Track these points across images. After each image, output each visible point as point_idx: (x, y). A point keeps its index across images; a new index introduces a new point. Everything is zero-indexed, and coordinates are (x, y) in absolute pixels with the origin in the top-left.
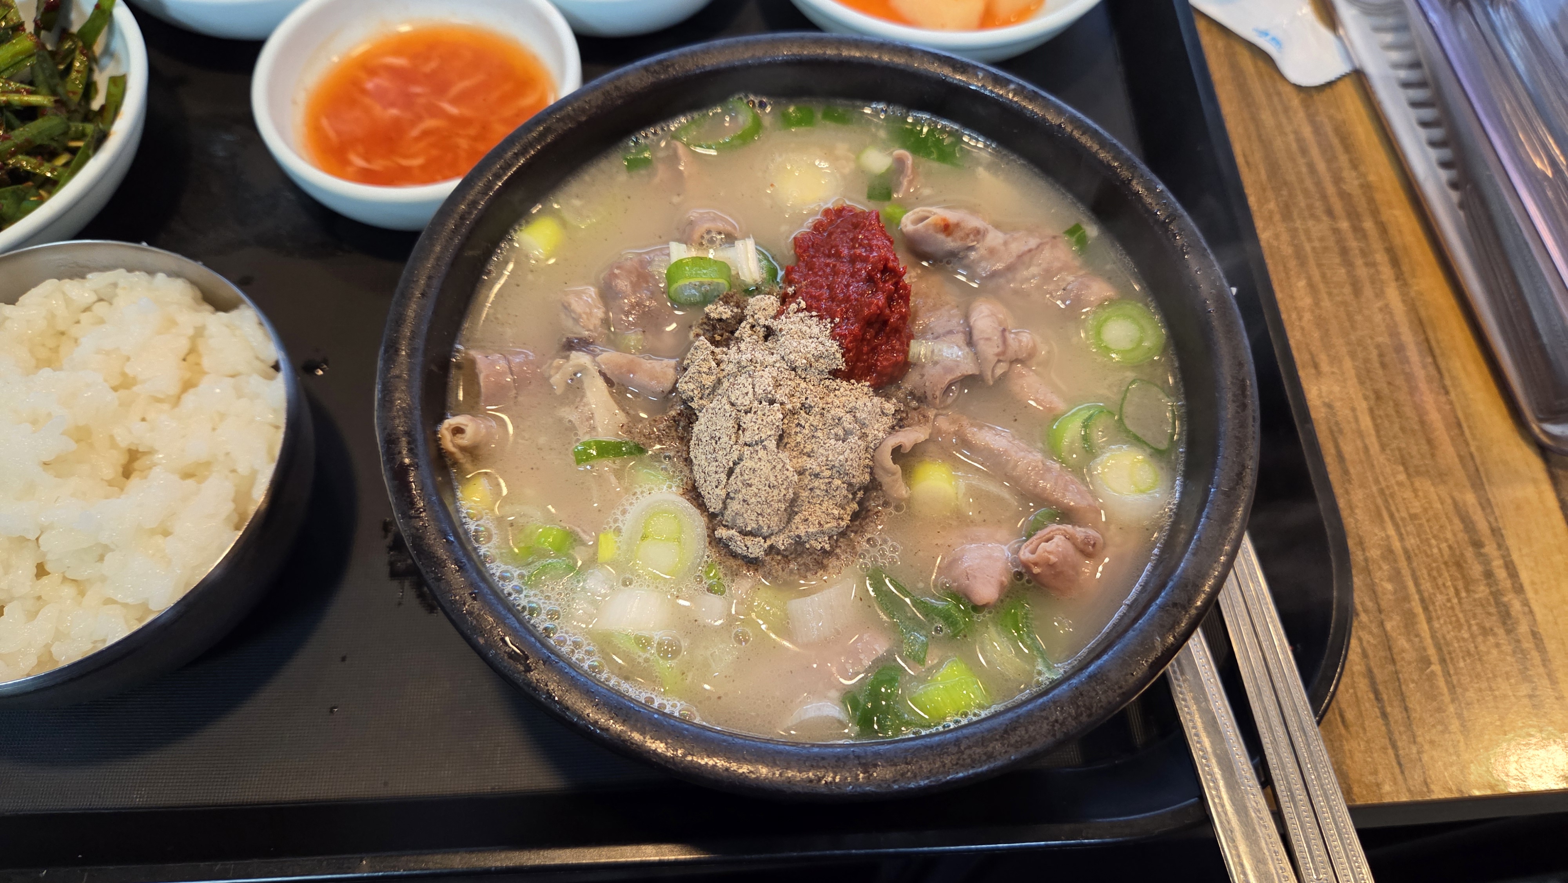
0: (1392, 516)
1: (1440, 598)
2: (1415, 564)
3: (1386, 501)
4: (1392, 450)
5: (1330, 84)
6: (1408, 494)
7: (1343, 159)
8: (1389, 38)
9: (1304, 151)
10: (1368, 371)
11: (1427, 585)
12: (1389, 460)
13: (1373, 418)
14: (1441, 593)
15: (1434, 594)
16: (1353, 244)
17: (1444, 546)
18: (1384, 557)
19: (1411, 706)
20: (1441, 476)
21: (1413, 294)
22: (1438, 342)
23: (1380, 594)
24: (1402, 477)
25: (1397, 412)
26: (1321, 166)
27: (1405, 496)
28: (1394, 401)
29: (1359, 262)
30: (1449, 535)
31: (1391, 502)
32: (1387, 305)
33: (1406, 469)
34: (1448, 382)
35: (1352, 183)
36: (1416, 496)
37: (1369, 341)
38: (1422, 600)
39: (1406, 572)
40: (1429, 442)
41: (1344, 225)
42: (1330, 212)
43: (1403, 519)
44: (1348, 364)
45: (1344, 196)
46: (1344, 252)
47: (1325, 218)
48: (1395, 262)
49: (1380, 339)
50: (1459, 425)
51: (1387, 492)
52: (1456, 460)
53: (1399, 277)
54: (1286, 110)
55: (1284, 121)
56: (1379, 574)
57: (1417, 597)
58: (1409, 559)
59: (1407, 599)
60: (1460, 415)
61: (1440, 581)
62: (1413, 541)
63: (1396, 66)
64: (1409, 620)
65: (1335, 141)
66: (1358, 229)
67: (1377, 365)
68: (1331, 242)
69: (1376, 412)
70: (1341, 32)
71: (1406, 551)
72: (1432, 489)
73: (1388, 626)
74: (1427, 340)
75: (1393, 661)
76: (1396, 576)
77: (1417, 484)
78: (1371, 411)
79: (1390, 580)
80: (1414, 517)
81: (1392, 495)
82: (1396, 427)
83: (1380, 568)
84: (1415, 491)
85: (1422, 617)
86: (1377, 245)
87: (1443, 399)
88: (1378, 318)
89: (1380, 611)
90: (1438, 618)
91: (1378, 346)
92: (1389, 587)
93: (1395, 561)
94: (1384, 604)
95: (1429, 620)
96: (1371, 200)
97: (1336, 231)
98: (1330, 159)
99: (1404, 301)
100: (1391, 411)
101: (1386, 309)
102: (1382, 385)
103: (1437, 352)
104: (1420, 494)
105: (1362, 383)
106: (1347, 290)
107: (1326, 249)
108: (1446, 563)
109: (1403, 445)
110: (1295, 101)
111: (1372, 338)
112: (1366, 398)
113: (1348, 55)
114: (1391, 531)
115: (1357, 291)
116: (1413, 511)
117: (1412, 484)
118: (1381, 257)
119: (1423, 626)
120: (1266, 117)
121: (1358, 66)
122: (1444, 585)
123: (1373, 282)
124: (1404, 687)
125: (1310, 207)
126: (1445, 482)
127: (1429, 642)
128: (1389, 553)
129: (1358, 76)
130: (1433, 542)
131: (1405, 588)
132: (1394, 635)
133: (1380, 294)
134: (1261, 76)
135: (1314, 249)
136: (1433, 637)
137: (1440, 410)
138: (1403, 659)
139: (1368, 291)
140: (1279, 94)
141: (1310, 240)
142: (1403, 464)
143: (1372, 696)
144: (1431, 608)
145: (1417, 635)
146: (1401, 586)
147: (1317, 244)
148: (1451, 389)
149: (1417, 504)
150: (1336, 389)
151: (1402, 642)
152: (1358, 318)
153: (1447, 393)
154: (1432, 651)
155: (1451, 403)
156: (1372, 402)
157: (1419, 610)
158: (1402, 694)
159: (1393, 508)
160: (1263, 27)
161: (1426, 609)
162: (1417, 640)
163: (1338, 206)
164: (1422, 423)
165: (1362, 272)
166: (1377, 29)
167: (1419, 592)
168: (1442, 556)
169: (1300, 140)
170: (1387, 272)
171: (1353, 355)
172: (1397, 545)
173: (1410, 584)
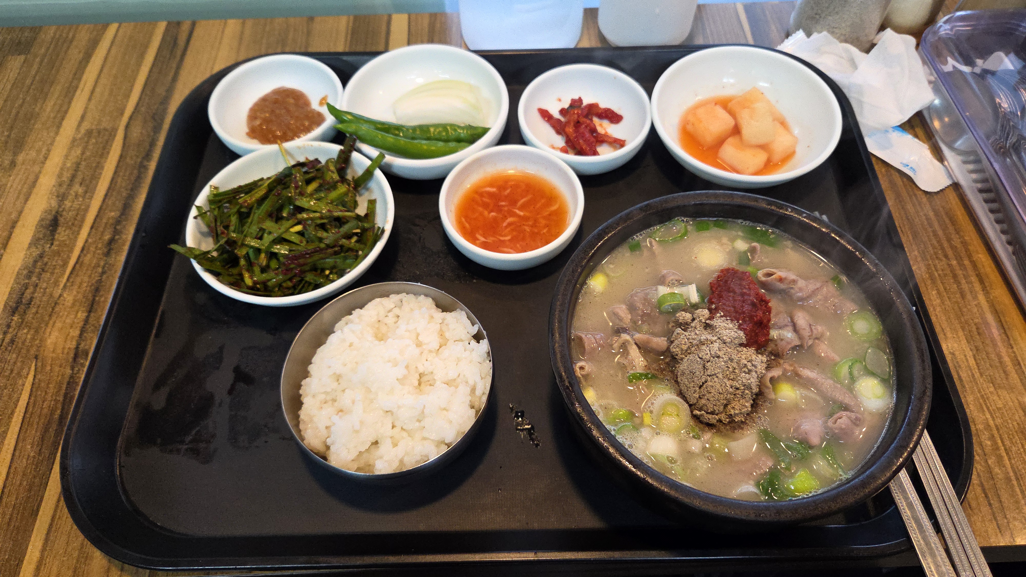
0: (988, 409)
1: (1014, 449)
2: (1001, 432)
3: (985, 401)
4: (986, 376)
5: (942, 190)
6: (995, 398)
7: (951, 229)
8: (971, 167)
9: (931, 225)
10: (972, 336)
11: (1007, 443)
12: (985, 381)
13: (975, 359)
14: (1015, 446)
15: (1011, 447)
16: (960, 272)
17: (1015, 423)
18: (985, 429)
19: (1003, 500)
20: (1011, 389)
21: (992, 297)
22: (1006, 322)
23: (984, 447)
24: (992, 389)
25: (988, 357)
26: (940, 233)
27: (994, 398)
28: (986, 351)
29: (963, 281)
30: (1017, 418)
31: (987, 402)
32: (979, 303)
33: (994, 386)
34: (1012, 342)
35: (956, 242)
36: (1000, 399)
37: (972, 321)
38: (1006, 450)
39: (996, 435)
40: (1005, 372)
41: (954, 262)
42: (946, 256)
43: (993, 410)
44: (961, 333)
45: (953, 248)
46: (955, 276)
47: (944, 259)
48: (981, 281)
49: (976, 321)
50: (1019, 364)
51: (985, 397)
52: (1019, 381)
53: (984, 289)
54: (920, 204)
55: (919, 209)
56: (983, 437)
57: (1003, 448)
58: (998, 429)
59: (998, 449)
60: (1019, 359)
61: (1014, 441)
62: (999, 421)
63: (976, 181)
64: (1000, 459)
65: (947, 221)
66: (961, 265)
67: (976, 333)
68: (948, 272)
69: (977, 357)
70: (946, 163)
71: (996, 426)
72: (1007, 395)
73: (990, 462)
74: (1001, 321)
75: (993, 479)
76: (992, 438)
77: (1000, 393)
78: (974, 356)
79: (989, 439)
80: (999, 409)
81: (988, 398)
82: (988, 366)
83: (984, 434)
84: (999, 396)
85: (1006, 458)
86: (971, 272)
87: (1010, 351)
88: (975, 310)
89: (985, 455)
90: (1014, 459)
91: (976, 324)
92: (989, 443)
93: (991, 430)
94: (986, 451)
95: (1010, 459)
96: (967, 250)
97: (950, 265)
98: (945, 229)
99: (987, 301)
100: (984, 356)
101: (978, 305)
102: (979, 344)
103: (1006, 327)
104: (1002, 397)
105: (968, 342)
106: (958, 295)
107: (945, 275)
108: (1016, 432)
109: (992, 374)
110: (924, 199)
111: (972, 320)
112: (971, 350)
113: (950, 176)
114: (988, 416)
115: (963, 296)
116: (998, 406)
117: (997, 393)
118: (974, 279)
119: (1007, 462)
120: (909, 207)
121: (956, 181)
122: (1016, 442)
123: (971, 292)
124: (999, 491)
125: (936, 253)
126: (1013, 392)
127: (1010, 470)
128: (988, 427)
129: (956, 186)
130: (1009, 421)
131: (996, 443)
132: (993, 466)
133: (975, 298)
134: (905, 186)
135: (939, 275)
136: (1012, 467)
137: (1009, 356)
138: (998, 478)
139: (969, 296)
140: (915, 195)
141: (937, 271)
142: (992, 383)
143: (983, 495)
144: (1010, 453)
145: (1004, 466)
146: (995, 443)
147: (940, 272)
148: (1014, 346)
149: (1000, 402)
150: (956, 345)
151: (997, 470)
152: (965, 310)
153: (1012, 348)
154: (1012, 474)
155: (1014, 352)
156: (975, 352)
157: (1004, 454)
158: (998, 495)
159: (989, 405)
160: (905, 162)
161: (1007, 454)
162: (1004, 469)
163: (950, 253)
164: (1001, 362)
165: (965, 286)
166: (965, 162)
167: (1004, 445)
168: (1014, 428)
169: (928, 219)
170: (977, 287)
171: (963, 329)
172: (991, 422)
173: (999, 441)
